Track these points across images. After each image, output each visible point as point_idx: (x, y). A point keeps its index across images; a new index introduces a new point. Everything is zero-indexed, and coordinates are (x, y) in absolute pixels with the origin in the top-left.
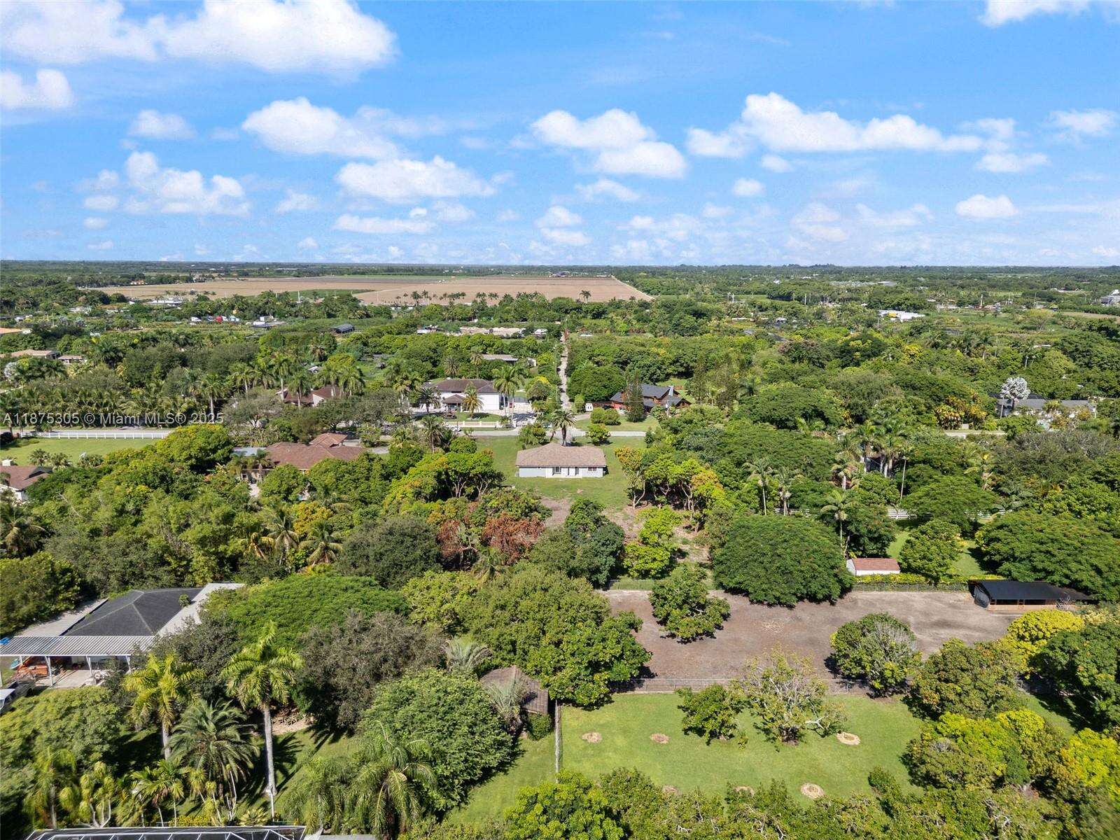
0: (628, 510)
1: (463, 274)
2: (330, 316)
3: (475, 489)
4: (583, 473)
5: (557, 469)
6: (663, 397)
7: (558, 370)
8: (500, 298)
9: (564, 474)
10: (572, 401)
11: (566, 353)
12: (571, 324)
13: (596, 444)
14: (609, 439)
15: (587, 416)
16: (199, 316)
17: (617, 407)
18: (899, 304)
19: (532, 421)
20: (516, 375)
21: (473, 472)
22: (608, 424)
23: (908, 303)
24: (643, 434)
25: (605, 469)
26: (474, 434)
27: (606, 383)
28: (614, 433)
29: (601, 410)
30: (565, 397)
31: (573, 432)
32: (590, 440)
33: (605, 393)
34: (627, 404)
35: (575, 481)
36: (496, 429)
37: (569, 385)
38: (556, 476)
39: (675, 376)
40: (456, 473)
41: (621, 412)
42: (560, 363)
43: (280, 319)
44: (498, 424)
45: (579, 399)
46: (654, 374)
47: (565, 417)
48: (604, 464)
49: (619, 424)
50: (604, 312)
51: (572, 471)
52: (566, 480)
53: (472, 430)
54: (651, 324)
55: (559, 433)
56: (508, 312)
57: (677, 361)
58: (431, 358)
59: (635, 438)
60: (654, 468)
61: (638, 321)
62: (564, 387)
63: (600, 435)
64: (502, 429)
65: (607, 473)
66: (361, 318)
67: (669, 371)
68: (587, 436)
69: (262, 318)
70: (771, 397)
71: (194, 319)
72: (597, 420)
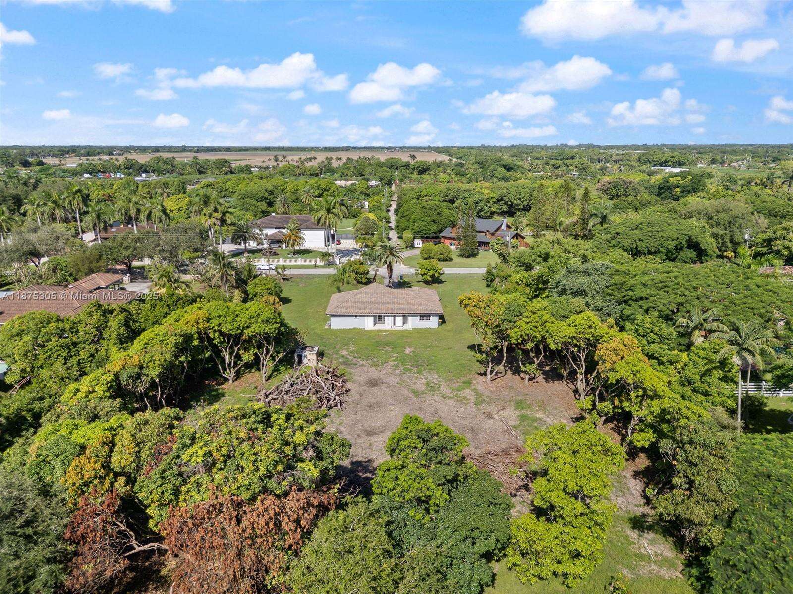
0: (481, 383)
1: (321, 151)
2: (200, 173)
3: (256, 355)
4: (413, 323)
5: (379, 318)
6: (496, 231)
7: (388, 211)
8: (344, 160)
9: (388, 324)
10: (400, 237)
11: (395, 198)
12: (401, 177)
13: (427, 283)
14: (442, 277)
15: (417, 252)
16: (90, 173)
17: (447, 242)
18: (666, 162)
19: (356, 257)
20: (337, 206)
21: (248, 332)
22: (439, 260)
23: (674, 160)
24: (484, 271)
25: (441, 317)
26: (288, 272)
27: (436, 218)
28: (447, 270)
29: (430, 245)
30: (393, 234)
31: (401, 269)
32: (420, 278)
33: (434, 228)
34: (459, 239)
35: (403, 334)
36: (316, 266)
37: (398, 222)
38: (379, 326)
39: (498, 214)
40: (222, 334)
41: (453, 248)
42: (390, 206)
43: (158, 175)
44: (319, 262)
45: (408, 234)
46: (481, 210)
47: (391, 251)
48: (440, 311)
49: (451, 260)
50: (428, 169)
51: (399, 320)
52: (391, 333)
53: (284, 267)
54: (468, 176)
55: (383, 271)
56: (348, 169)
57: (502, 200)
58: (266, 199)
59: (471, 276)
60: (524, 326)
61: (457, 175)
62: (393, 225)
63: (431, 273)
64: (322, 267)
65: (444, 322)
66: (226, 174)
67: (493, 210)
68: (417, 274)
69: (144, 175)
70: (634, 226)
71: (86, 176)
72: (427, 256)
